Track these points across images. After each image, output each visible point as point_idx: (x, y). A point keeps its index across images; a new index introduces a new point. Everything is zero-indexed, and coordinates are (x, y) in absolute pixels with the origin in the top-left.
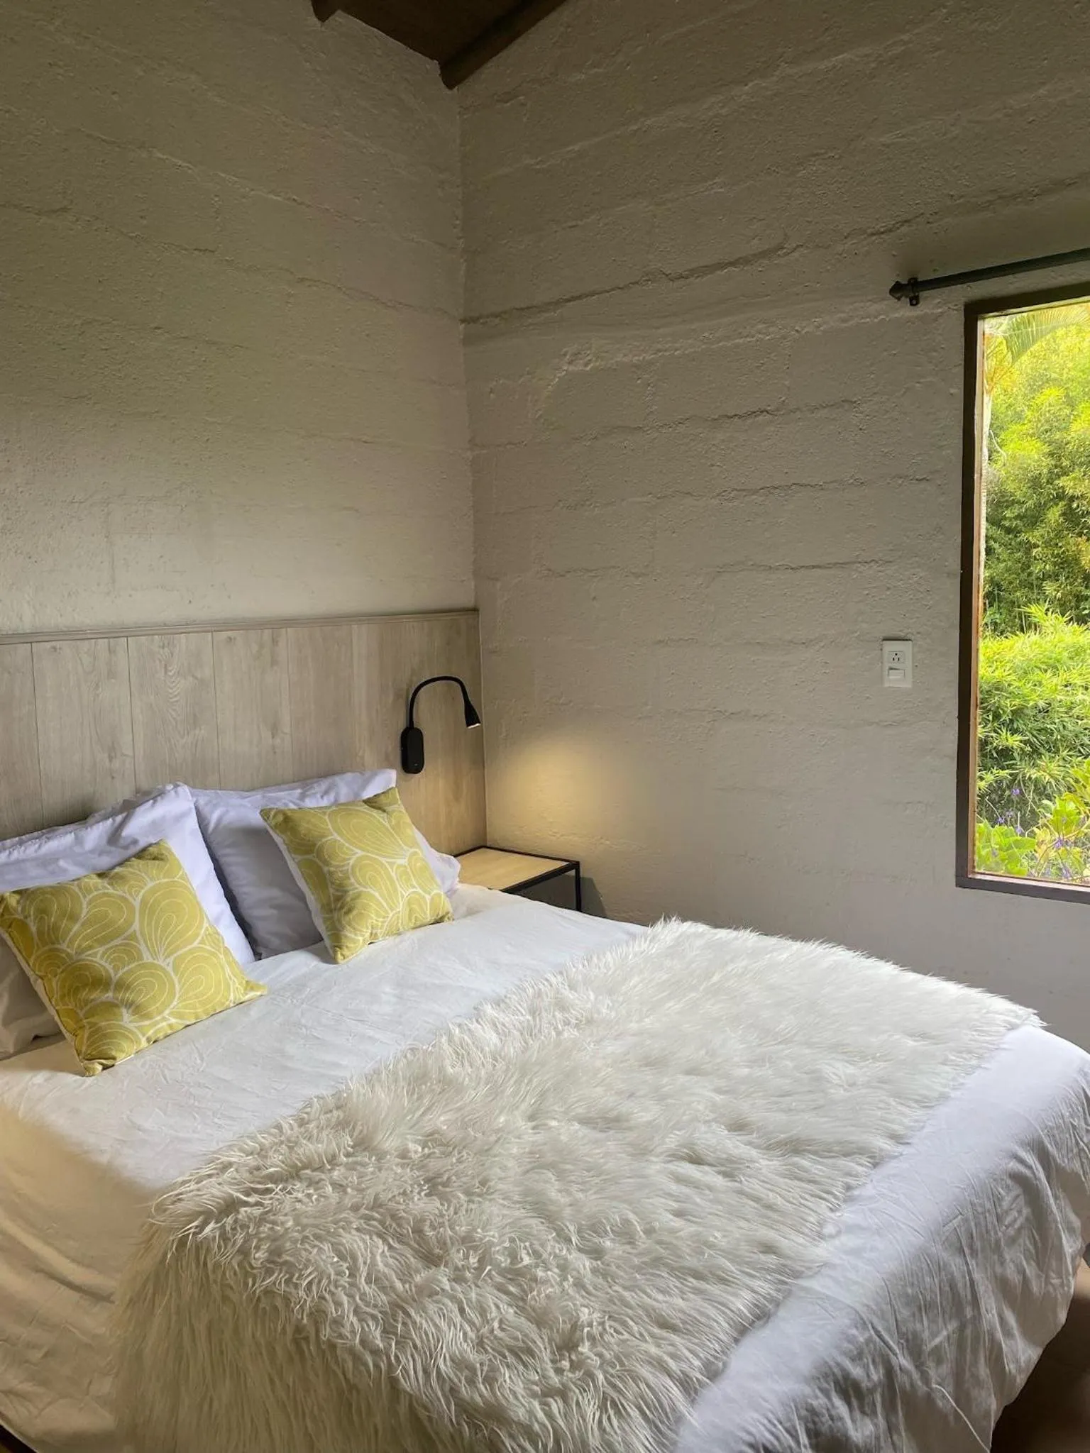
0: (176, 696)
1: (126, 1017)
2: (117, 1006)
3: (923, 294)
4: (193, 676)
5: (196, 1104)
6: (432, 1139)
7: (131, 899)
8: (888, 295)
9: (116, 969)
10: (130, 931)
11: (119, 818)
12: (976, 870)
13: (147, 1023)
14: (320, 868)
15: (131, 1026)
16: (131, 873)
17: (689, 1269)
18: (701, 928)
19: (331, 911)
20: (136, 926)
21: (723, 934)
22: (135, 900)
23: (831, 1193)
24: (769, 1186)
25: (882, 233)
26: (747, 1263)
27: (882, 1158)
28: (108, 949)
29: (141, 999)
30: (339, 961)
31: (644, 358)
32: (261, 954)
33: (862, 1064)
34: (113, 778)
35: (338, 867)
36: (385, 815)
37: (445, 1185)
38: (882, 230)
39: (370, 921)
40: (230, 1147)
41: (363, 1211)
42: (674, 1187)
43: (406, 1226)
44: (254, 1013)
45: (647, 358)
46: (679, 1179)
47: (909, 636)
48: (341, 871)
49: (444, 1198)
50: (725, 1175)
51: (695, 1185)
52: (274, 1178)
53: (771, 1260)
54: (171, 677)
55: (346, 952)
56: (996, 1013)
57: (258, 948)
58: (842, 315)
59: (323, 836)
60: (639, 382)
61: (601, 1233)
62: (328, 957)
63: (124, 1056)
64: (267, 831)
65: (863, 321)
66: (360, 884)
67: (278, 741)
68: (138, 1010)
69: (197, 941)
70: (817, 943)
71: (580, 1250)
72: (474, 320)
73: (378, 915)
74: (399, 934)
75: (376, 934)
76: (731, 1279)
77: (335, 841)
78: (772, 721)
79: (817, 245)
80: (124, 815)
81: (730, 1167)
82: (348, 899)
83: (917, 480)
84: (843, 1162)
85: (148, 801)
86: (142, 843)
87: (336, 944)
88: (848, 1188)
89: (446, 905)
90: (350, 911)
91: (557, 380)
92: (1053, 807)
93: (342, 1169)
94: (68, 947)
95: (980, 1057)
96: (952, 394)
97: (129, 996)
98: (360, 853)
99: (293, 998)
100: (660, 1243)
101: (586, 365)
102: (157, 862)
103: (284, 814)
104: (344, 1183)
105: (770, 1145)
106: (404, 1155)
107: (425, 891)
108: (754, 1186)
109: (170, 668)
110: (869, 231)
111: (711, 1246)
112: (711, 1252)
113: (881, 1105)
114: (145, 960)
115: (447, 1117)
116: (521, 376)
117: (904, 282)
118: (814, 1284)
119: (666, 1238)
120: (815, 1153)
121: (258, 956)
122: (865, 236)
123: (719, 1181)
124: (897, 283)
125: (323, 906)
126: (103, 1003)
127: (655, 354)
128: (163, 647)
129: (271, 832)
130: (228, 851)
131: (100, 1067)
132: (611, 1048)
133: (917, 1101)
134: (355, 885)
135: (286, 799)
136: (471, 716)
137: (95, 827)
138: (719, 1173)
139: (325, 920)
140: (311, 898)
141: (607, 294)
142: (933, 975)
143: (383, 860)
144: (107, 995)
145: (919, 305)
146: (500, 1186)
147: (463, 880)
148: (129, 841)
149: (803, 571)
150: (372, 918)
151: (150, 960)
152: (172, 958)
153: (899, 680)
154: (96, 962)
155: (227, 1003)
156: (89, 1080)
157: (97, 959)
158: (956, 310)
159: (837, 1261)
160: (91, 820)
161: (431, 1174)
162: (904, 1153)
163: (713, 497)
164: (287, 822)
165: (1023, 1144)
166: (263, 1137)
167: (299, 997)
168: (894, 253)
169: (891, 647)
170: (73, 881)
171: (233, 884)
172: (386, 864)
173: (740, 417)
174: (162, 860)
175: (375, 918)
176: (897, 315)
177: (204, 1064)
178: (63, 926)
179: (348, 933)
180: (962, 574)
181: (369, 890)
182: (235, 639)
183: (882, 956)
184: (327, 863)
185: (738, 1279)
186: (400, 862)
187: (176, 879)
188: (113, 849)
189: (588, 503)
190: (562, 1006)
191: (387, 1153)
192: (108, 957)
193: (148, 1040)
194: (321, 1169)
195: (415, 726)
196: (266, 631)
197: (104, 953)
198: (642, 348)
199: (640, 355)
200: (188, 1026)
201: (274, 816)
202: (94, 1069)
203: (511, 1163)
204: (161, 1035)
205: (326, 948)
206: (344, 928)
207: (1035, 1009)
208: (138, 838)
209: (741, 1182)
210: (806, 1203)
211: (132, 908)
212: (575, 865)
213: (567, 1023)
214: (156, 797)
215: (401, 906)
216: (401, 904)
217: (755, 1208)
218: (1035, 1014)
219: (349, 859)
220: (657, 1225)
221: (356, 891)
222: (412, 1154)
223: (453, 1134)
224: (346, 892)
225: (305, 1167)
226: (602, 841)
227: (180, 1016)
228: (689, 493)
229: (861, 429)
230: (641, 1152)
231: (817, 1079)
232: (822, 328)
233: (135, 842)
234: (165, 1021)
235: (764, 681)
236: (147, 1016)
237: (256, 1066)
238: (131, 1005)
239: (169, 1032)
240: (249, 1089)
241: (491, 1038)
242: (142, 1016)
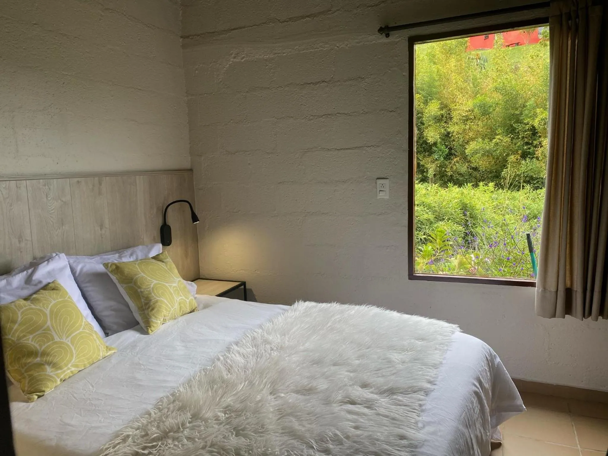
0: (52, 210)
1: (49, 370)
2: (43, 365)
3: (391, 33)
4: (61, 200)
5: (97, 408)
6: (227, 409)
7: (45, 311)
8: (377, 33)
9: (41, 346)
10: (45, 327)
11: (30, 271)
12: (416, 272)
13: (60, 371)
14: (137, 291)
15: (51, 374)
16: (42, 297)
17: (370, 452)
18: (313, 304)
19: (143, 310)
20: (49, 323)
21: (324, 305)
22: (46, 310)
23: (416, 409)
24: (388, 410)
25: (373, 6)
26: (396, 445)
27: (428, 392)
28: (35, 336)
29: (55, 361)
30: (150, 333)
31: (269, 56)
32: (108, 334)
33: (403, 353)
34: (21, 252)
35: (146, 289)
36: (164, 263)
37: (243, 430)
38: (373, 5)
39: (163, 313)
40: (126, 427)
41: (207, 448)
42: (349, 416)
43: (231, 453)
44: (114, 361)
45: (270, 57)
46: (350, 412)
47: (388, 177)
48: (147, 291)
49: (245, 436)
50: (368, 407)
51: (357, 414)
52: (154, 440)
53: (404, 442)
54: (50, 200)
55: (153, 329)
56: (445, 327)
57: (107, 331)
58: (357, 41)
59: (136, 275)
60: (267, 67)
61: (326, 442)
62: (144, 331)
63: (49, 390)
64: (107, 274)
65: (366, 43)
66: (157, 296)
67: (103, 232)
68: (55, 366)
69: (81, 329)
70: (365, 306)
71: (318, 451)
72: (188, 37)
73: (166, 310)
74: (175, 319)
75: (166, 319)
76: (392, 454)
77: (143, 277)
78: (330, 215)
79: (345, 10)
80: (33, 269)
81: (369, 404)
82: (152, 304)
83: (390, 111)
84: (414, 395)
85: (44, 262)
86: (45, 282)
87: (148, 325)
88: (421, 405)
89: (195, 304)
90: (153, 309)
91: (228, 65)
92: (423, 250)
93: (188, 430)
94: (12, 337)
95: (447, 345)
96: (404, 75)
97: (49, 359)
98: (155, 282)
99: (132, 352)
100: (355, 442)
101: (242, 59)
102: (55, 291)
103: (116, 265)
104: (192, 436)
105: (381, 392)
106: (217, 418)
107: (186, 298)
108: (382, 411)
109: (49, 196)
110: (368, 5)
111: (378, 440)
112: (379, 443)
113: (420, 369)
114: (56, 340)
115: (231, 399)
116: (211, 63)
117: (383, 27)
118: (423, 450)
119: (356, 439)
120: (401, 393)
121: (107, 335)
122: (366, 7)
123: (366, 411)
124: (381, 28)
125: (139, 308)
126: (35, 364)
127: (274, 55)
128: (45, 185)
129: (110, 274)
130: (88, 285)
131: (36, 397)
132: (295, 358)
133: (432, 366)
134: (154, 296)
135: (113, 258)
136: (195, 218)
137: (17, 276)
138: (365, 407)
139: (140, 315)
140: (132, 305)
141: (250, 28)
142: (415, 315)
143: (167, 285)
144: (37, 360)
145: (389, 37)
146: (271, 427)
147: (197, 293)
148: (37, 282)
149: (342, 151)
150: (164, 312)
151: (59, 340)
152: (70, 337)
153: (384, 196)
154: (29, 343)
155: (99, 358)
156: (32, 405)
157: (30, 342)
158: (405, 40)
159: (428, 438)
160: (14, 273)
161: (234, 427)
162: (436, 388)
163: (303, 119)
164: (118, 269)
165: (475, 379)
166: (143, 420)
167: (135, 351)
168: (378, 15)
169: (380, 182)
170: (11, 303)
171: (91, 300)
172: (168, 286)
173: (313, 84)
174: (57, 290)
175: (165, 312)
176: (380, 41)
177: (95, 389)
178: (8, 326)
179: (153, 319)
180: (409, 150)
181: (162, 299)
182: (81, 182)
183: (392, 309)
184: (139, 287)
185: (395, 453)
186: (174, 285)
187: (66, 299)
188: (28, 286)
189: (245, 121)
190: (266, 342)
191: (208, 419)
192: (36, 340)
193: (61, 380)
194: (177, 431)
195: (167, 224)
196: (96, 178)
197: (33, 338)
198: (268, 52)
199: (267, 55)
200: (80, 371)
201: (111, 266)
202: (34, 398)
203: (271, 416)
204: (67, 377)
205: (142, 328)
206: (151, 317)
207: (458, 325)
208: (41, 280)
209: (376, 410)
210: (408, 415)
211: (45, 315)
212: (244, 284)
213: (272, 349)
214: (49, 259)
215: (176, 306)
216: (176, 304)
217: (387, 420)
218: (458, 327)
219: (151, 285)
220: (350, 435)
221: (155, 300)
222: (221, 418)
223: (238, 406)
224: (150, 300)
225: (170, 432)
226: (256, 272)
227: (76, 366)
228: (292, 117)
229: (366, 90)
230: (327, 402)
231: (390, 361)
232: (348, 46)
233: (40, 282)
234: (68, 370)
235: (327, 198)
236: (60, 368)
237: (123, 386)
238: (50, 363)
239: (71, 375)
240: (123, 398)
241: (239, 359)
242: (57, 368)
